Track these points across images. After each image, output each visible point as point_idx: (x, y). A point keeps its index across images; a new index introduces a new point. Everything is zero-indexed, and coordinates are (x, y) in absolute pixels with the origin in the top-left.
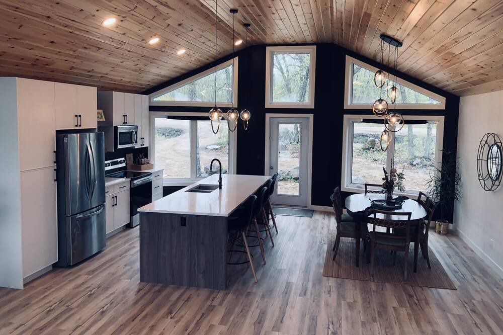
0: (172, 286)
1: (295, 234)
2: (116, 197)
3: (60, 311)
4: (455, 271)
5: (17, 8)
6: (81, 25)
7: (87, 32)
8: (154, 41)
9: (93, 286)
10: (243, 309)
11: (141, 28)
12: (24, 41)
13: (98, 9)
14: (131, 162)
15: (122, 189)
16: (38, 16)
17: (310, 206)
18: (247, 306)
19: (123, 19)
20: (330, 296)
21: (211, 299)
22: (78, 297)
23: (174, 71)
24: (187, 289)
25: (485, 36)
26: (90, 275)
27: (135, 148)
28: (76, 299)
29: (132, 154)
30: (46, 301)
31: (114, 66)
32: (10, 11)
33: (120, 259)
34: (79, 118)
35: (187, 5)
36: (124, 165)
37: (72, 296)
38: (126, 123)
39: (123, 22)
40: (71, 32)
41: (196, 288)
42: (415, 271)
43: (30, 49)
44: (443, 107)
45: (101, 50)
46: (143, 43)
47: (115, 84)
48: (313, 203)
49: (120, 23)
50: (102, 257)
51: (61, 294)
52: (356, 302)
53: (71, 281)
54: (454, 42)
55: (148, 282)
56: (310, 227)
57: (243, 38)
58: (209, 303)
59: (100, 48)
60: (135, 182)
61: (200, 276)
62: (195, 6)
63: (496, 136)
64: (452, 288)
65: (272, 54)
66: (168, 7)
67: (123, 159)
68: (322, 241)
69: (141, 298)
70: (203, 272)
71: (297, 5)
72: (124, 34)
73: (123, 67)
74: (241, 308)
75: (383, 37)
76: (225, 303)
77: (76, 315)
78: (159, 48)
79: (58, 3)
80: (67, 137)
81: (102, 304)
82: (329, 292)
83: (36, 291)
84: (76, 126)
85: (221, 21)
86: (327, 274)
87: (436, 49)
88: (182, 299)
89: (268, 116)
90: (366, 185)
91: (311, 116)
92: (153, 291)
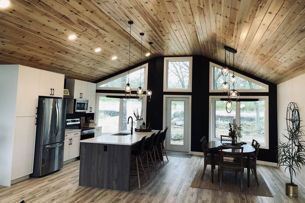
0: (97, 188)
1: (178, 166)
2: (72, 139)
3: (29, 198)
4: (274, 187)
5: (21, 26)
6: (56, 38)
7: (60, 42)
8: (98, 50)
9: (51, 187)
10: (137, 201)
11: (90, 42)
12: (25, 46)
13: (66, 29)
14: (84, 122)
15: (76, 135)
16: (33, 31)
17: (190, 152)
18: (140, 199)
19: (79, 36)
20: (192, 197)
21: (119, 195)
22: (40, 192)
23: (111, 70)
24: (106, 190)
25: (275, 41)
26: (50, 181)
27: (86, 113)
28: (39, 193)
29: (84, 117)
30: (21, 193)
31: (76, 64)
32: (18, 28)
33: (70, 175)
34: (53, 91)
35: (115, 30)
36: (79, 123)
37: (37, 191)
38: (82, 98)
39: (79, 38)
40: (51, 42)
41: (111, 190)
42: (249, 186)
43: (29, 51)
44: (267, 91)
45: (68, 54)
46: (91, 51)
47: (76, 75)
48: (192, 150)
49: (78, 38)
50: (60, 173)
51: (31, 190)
52: (208, 200)
53: (38, 184)
54: (261, 47)
55: (83, 186)
56: (188, 162)
57: (150, 52)
58: (117, 197)
59: (67, 53)
60: (84, 132)
61: (114, 182)
62: (120, 30)
63: (295, 104)
64: (270, 195)
65: (168, 62)
66: (105, 30)
67: (79, 119)
68: (194, 170)
69: (78, 193)
70: (116, 180)
71: (176, 30)
72: (80, 45)
73: (81, 65)
74: (136, 200)
75: (226, 48)
76: (127, 198)
77: (37, 200)
78: (101, 55)
79: (44, 25)
80: (44, 100)
81: (54, 196)
82: (192, 195)
83: (17, 188)
84: (51, 95)
85: (136, 40)
86: (192, 186)
87: (254, 52)
88: (102, 195)
89: (165, 96)
90: (221, 136)
91: (190, 97)
92: (85, 190)
